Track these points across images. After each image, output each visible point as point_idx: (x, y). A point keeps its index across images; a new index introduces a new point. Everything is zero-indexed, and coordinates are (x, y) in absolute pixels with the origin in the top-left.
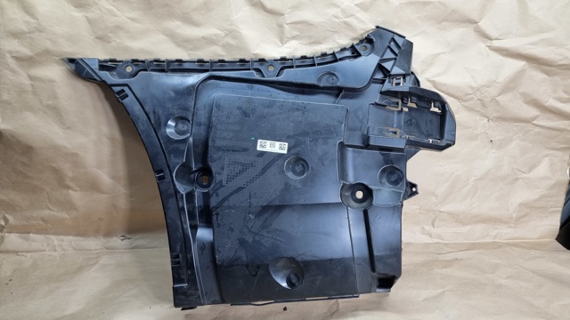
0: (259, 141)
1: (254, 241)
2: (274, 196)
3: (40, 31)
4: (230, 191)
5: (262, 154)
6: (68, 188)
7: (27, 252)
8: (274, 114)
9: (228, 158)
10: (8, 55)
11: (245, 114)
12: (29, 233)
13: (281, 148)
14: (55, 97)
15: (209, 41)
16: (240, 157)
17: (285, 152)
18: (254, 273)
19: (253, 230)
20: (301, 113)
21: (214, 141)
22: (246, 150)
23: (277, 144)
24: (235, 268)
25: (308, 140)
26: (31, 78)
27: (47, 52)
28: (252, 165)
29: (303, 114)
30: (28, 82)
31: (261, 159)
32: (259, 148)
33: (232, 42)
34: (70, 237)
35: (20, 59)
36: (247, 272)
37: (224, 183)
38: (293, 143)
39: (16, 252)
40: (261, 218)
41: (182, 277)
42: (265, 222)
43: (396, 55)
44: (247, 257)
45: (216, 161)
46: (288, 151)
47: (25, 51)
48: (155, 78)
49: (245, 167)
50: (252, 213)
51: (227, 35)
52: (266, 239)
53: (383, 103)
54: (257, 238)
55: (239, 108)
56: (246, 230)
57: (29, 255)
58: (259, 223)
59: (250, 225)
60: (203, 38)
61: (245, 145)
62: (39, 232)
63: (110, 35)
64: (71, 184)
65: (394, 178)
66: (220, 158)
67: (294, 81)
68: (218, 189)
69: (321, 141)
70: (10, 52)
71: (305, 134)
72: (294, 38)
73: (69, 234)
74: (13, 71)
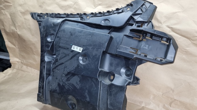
0: (73, 46)
1: (63, 85)
2: (72, 69)
3: (26, 4)
4: (59, 64)
5: (73, 51)
6: (34, 54)
7: (26, 72)
8: (81, 36)
9: (62, 51)
10: (19, 12)
11: (71, 35)
12: (28, 66)
13: (80, 50)
14: (30, 25)
15: (69, 7)
16: (66, 51)
17: (81, 52)
18: (60, 98)
19: (63, 81)
20: (91, 36)
21: (59, 44)
22: (68, 49)
23: (79, 48)
24: (55, 93)
25: (90, 48)
26: (25, 19)
27: (27, 11)
28: (68, 55)
29: (92, 37)
30: (24, 20)
31: (72, 53)
32: (72, 49)
33: (76, 7)
34: (37, 70)
35: (22, 13)
36: (58, 97)
37: (58, 60)
38: (85, 49)
39: (24, 71)
40: (67, 77)
41: (41, 91)
42: (68, 79)
43: (143, 12)
44: (59, 91)
45: (58, 51)
46: (82, 51)
47: (23, 11)
48: (49, 20)
49: (66, 55)
50: (64, 74)
51: (75, 4)
52: (67, 86)
53: (131, 35)
54: (64, 84)
55: (70, 32)
56: (61, 80)
57: (26, 73)
58: (66, 79)
59: (63, 78)
60: (68, 5)
61: (68, 46)
62: (30, 67)
63: (42, 5)
64: (35, 53)
65: (128, 73)
66: (59, 51)
67: (92, 22)
68: (56, 62)
69: (95, 49)
70: (19, 11)
71: (90, 45)
72: (100, 5)
73: (36, 69)
74: (20, 17)
